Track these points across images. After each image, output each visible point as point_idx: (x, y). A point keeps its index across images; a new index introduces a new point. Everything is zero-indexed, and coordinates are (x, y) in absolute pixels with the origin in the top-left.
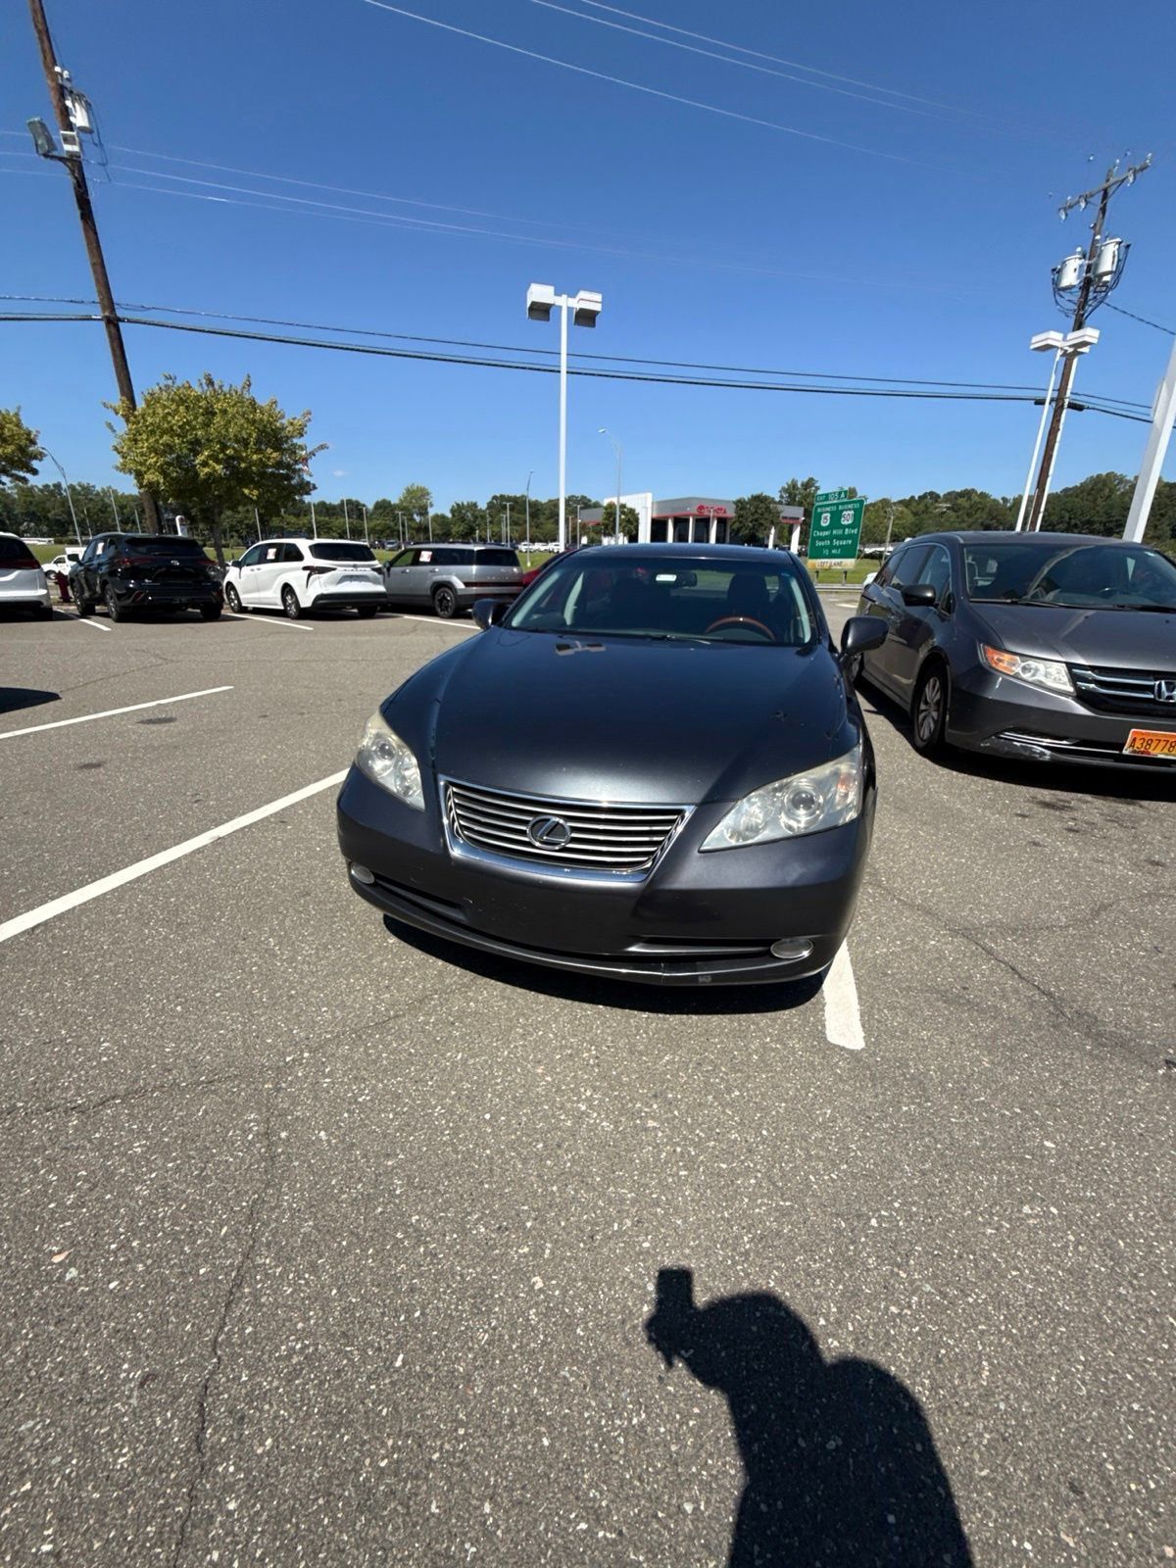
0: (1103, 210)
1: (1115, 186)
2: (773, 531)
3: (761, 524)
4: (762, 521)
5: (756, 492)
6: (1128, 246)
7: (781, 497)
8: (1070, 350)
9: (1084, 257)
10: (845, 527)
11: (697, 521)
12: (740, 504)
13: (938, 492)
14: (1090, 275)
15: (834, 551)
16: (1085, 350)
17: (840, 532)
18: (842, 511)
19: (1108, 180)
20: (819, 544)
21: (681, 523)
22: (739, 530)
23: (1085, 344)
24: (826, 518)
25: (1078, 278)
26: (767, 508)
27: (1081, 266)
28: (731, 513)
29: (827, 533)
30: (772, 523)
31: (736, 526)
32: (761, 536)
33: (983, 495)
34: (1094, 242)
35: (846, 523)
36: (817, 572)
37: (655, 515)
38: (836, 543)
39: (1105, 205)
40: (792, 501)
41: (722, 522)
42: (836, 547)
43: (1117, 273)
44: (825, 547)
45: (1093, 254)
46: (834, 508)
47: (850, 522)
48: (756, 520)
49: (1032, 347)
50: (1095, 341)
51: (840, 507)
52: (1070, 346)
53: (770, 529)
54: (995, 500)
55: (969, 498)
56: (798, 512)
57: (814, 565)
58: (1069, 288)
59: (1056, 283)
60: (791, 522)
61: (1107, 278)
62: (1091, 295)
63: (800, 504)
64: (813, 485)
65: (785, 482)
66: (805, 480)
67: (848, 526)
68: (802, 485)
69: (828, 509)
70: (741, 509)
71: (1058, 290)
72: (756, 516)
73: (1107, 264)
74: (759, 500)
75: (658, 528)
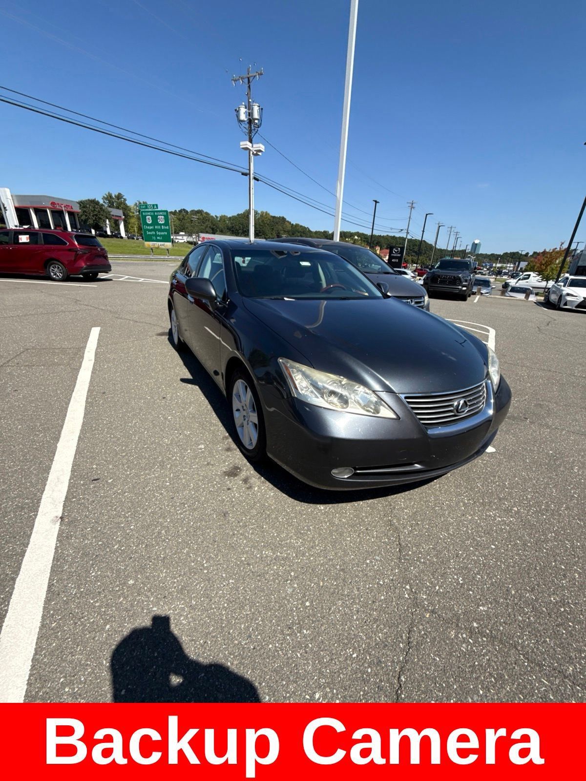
0: (249, 87)
1: (252, 78)
2: (107, 222)
3: (101, 218)
4: (100, 216)
5: (91, 198)
6: (262, 109)
7: (104, 202)
8: (255, 152)
9: (246, 108)
10: (161, 225)
11: (53, 212)
12: (82, 204)
13: (187, 209)
14: (250, 117)
15: (158, 238)
16: (260, 154)
17: (159, 227)
18: (157, 216)
19: (248, 74)
20: (148, 233)
21: (40, 212)
22: (86, 221)
23: (260, 151)
24: (149, 219)
25: (246, 117)
26: (101, 208)
27: (246, 112)
28: (77, 209)
29: (152, 228)
30: (107, 218)
31: (83, 218)
32: (102, 225)
33: (206, 213)
34: (249, 102)
35: (160, 222)
36: (152, 249)
37: (17, 205)
38: (158, 233)
39: (250, 85)
40: (111, 205)
41: (71, 214)
42: (159, 236)
43: (260, 120)
44: (153, 235)
45: (249, 107)
46: (152, 214)
47: (163, 222)
48: (96, 215)
49: (241, 147)
50: (263, 150)
51: (156, 213)
52: (255, 151)
53: (106, 221)
54: (212, 217)
55: (202, 214)
56: (119, 213)
57: (149, 245)
58: (243, 121)
59: (238, 116)
60: (117, 219)
61: (256, 121)
62: (253, 128)
63: (118, 208)
64: (122, 197)
65: (105, 193)
66: (117, 194)
67: (163, 224)
68: (115, 196)
69: (149, 214)
70: (84, 207)
71: (240, 121)
72: (96, 213)
73: (256, 115)
74: (94, 202)
75: (23, 214)
